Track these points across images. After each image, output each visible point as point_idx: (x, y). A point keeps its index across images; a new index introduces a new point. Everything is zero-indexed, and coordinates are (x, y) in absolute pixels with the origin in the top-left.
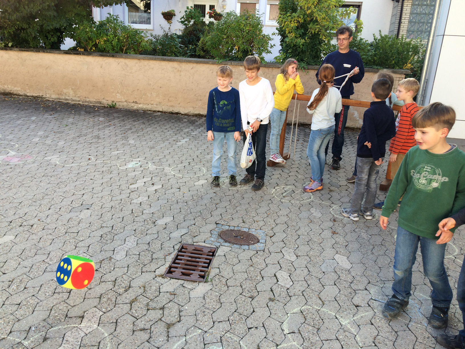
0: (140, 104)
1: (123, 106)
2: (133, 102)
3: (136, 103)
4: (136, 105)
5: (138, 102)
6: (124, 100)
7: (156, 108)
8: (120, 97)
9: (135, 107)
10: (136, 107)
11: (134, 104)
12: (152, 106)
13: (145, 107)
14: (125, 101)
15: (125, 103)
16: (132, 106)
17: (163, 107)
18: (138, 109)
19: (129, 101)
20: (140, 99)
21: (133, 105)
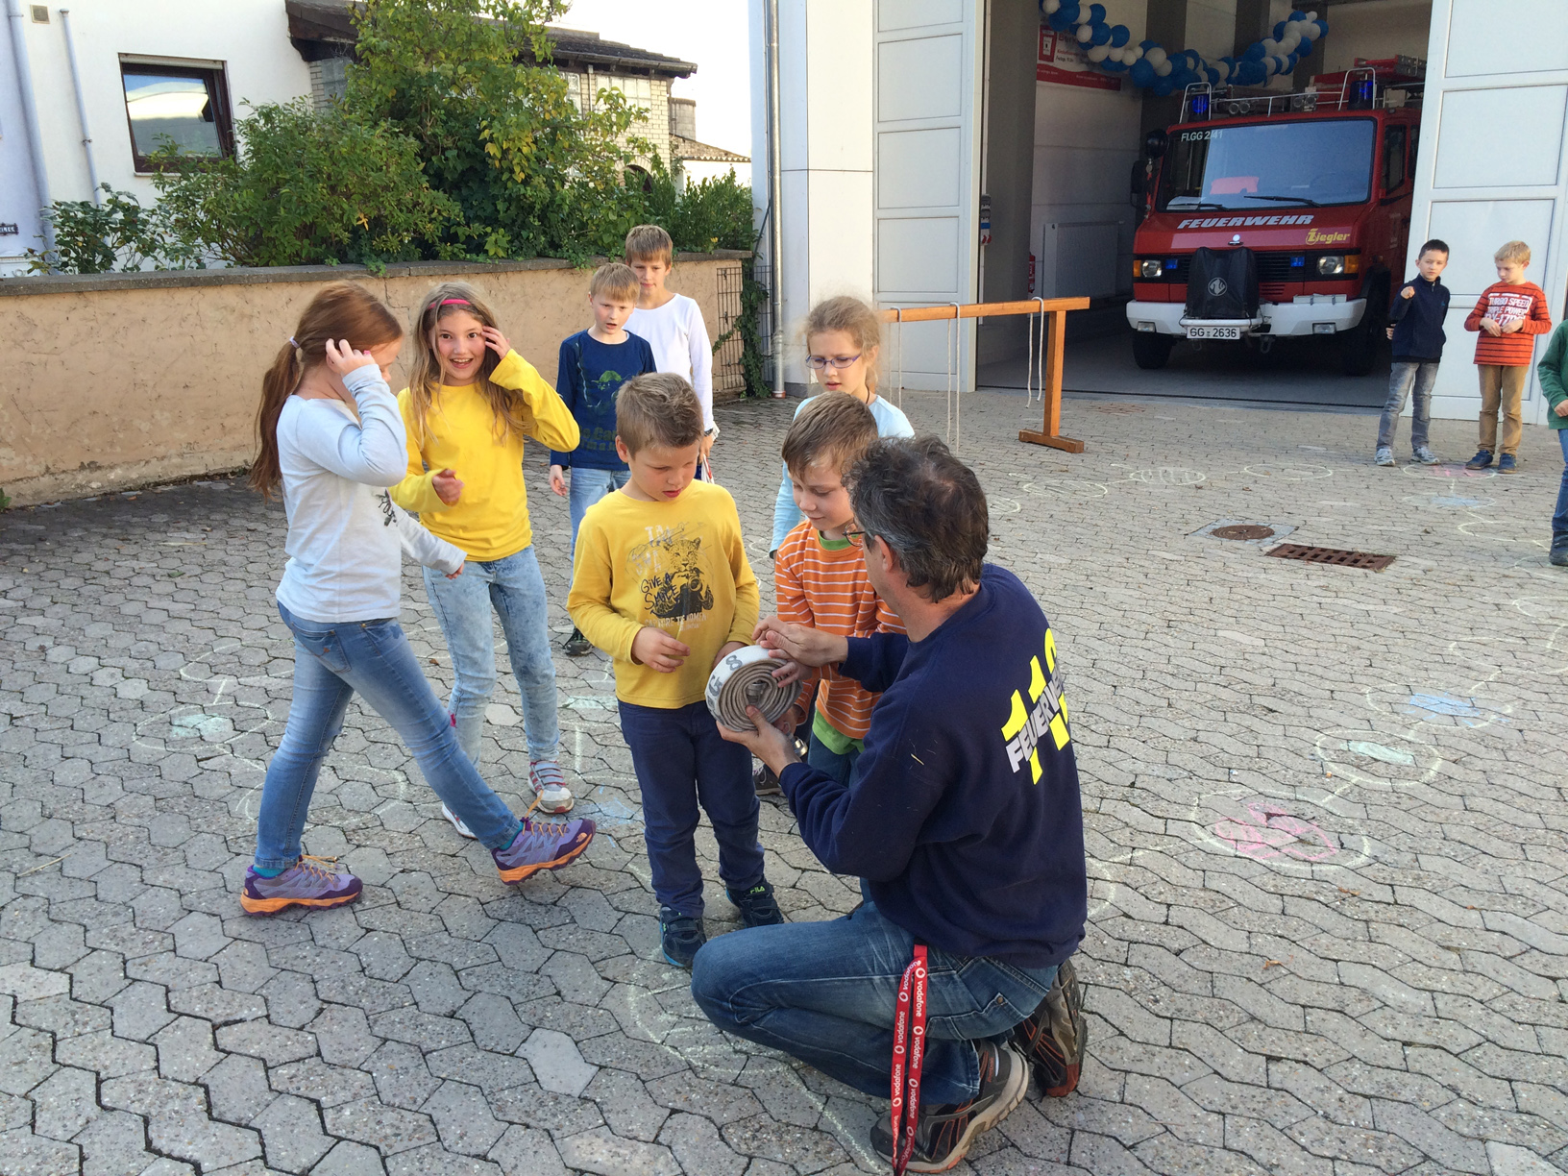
0: (112, 467)
1: (37, 493)
2: (82, 467)
3: (93, 466)
4: (98, 474)
5: (100, 461)
6: (36, 470)
7: (180, 467)
8: (18, 460)
9: (94, 485)
10: (96, 483)
11: (87, 472)
12: (166, 462)
13: (134, 476)
14: (43, 469)
15: (47, 480)
16: (81, 487)
17: (208, 458)
18: (108, 490)
19: (63, 467)
20: (108, 450)
21: (81, 478)
